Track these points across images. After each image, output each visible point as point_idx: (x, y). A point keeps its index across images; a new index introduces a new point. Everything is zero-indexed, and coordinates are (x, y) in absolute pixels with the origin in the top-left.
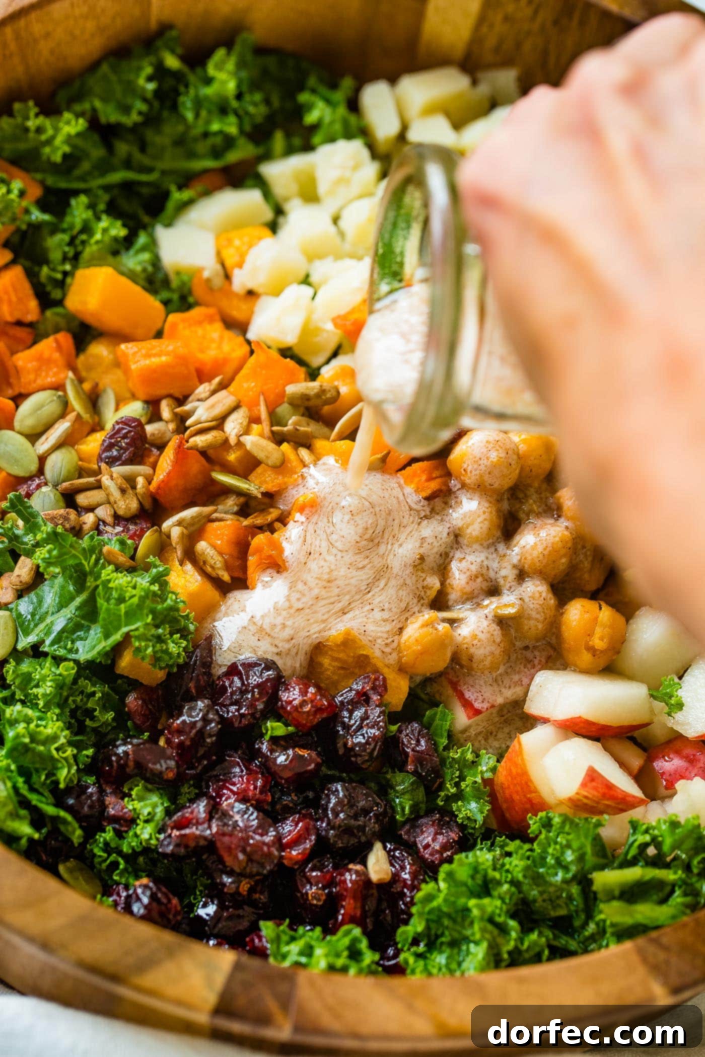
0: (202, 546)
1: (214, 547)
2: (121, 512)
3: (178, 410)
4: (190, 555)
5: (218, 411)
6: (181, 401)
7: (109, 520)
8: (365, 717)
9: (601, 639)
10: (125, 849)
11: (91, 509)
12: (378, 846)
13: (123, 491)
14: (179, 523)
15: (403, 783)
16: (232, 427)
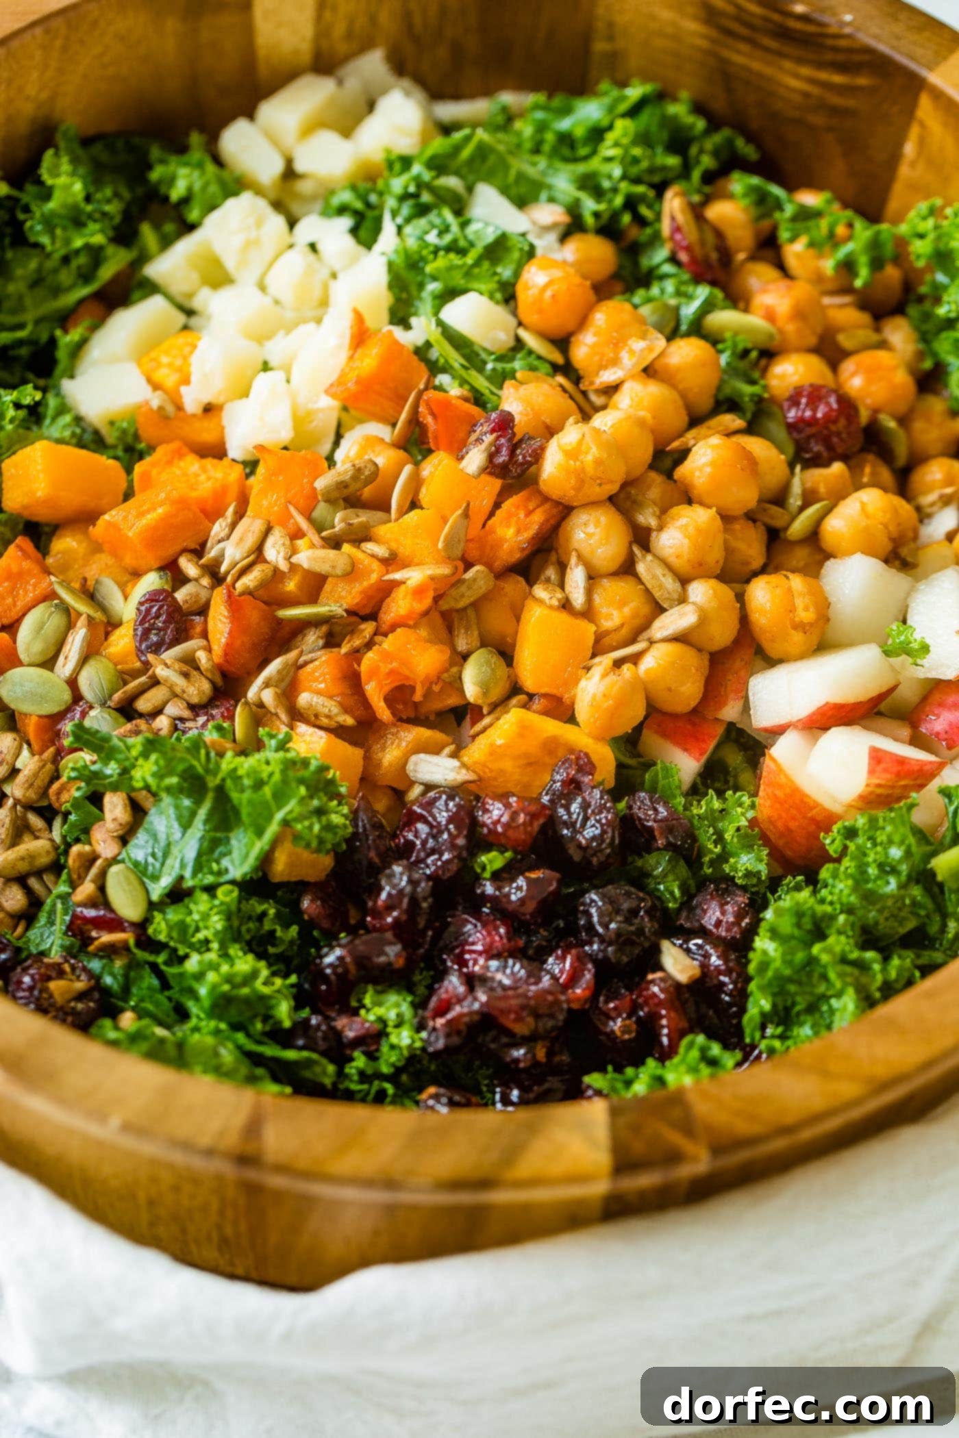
0: (304, 699)
1: (319, 693)
2: (195, 700)
3: (203, 561)
4: (296, 715)
5: (250, 541)
6: (198, 552)
7: (186, 713)
8: (585, 806)
9: (806, 609)
10: (385, 1069)
11: (158, 712)
12: (666, 946)
13: (186, 675)
14: (267, 685)
15: (659, 864)
16: (274, 552)
